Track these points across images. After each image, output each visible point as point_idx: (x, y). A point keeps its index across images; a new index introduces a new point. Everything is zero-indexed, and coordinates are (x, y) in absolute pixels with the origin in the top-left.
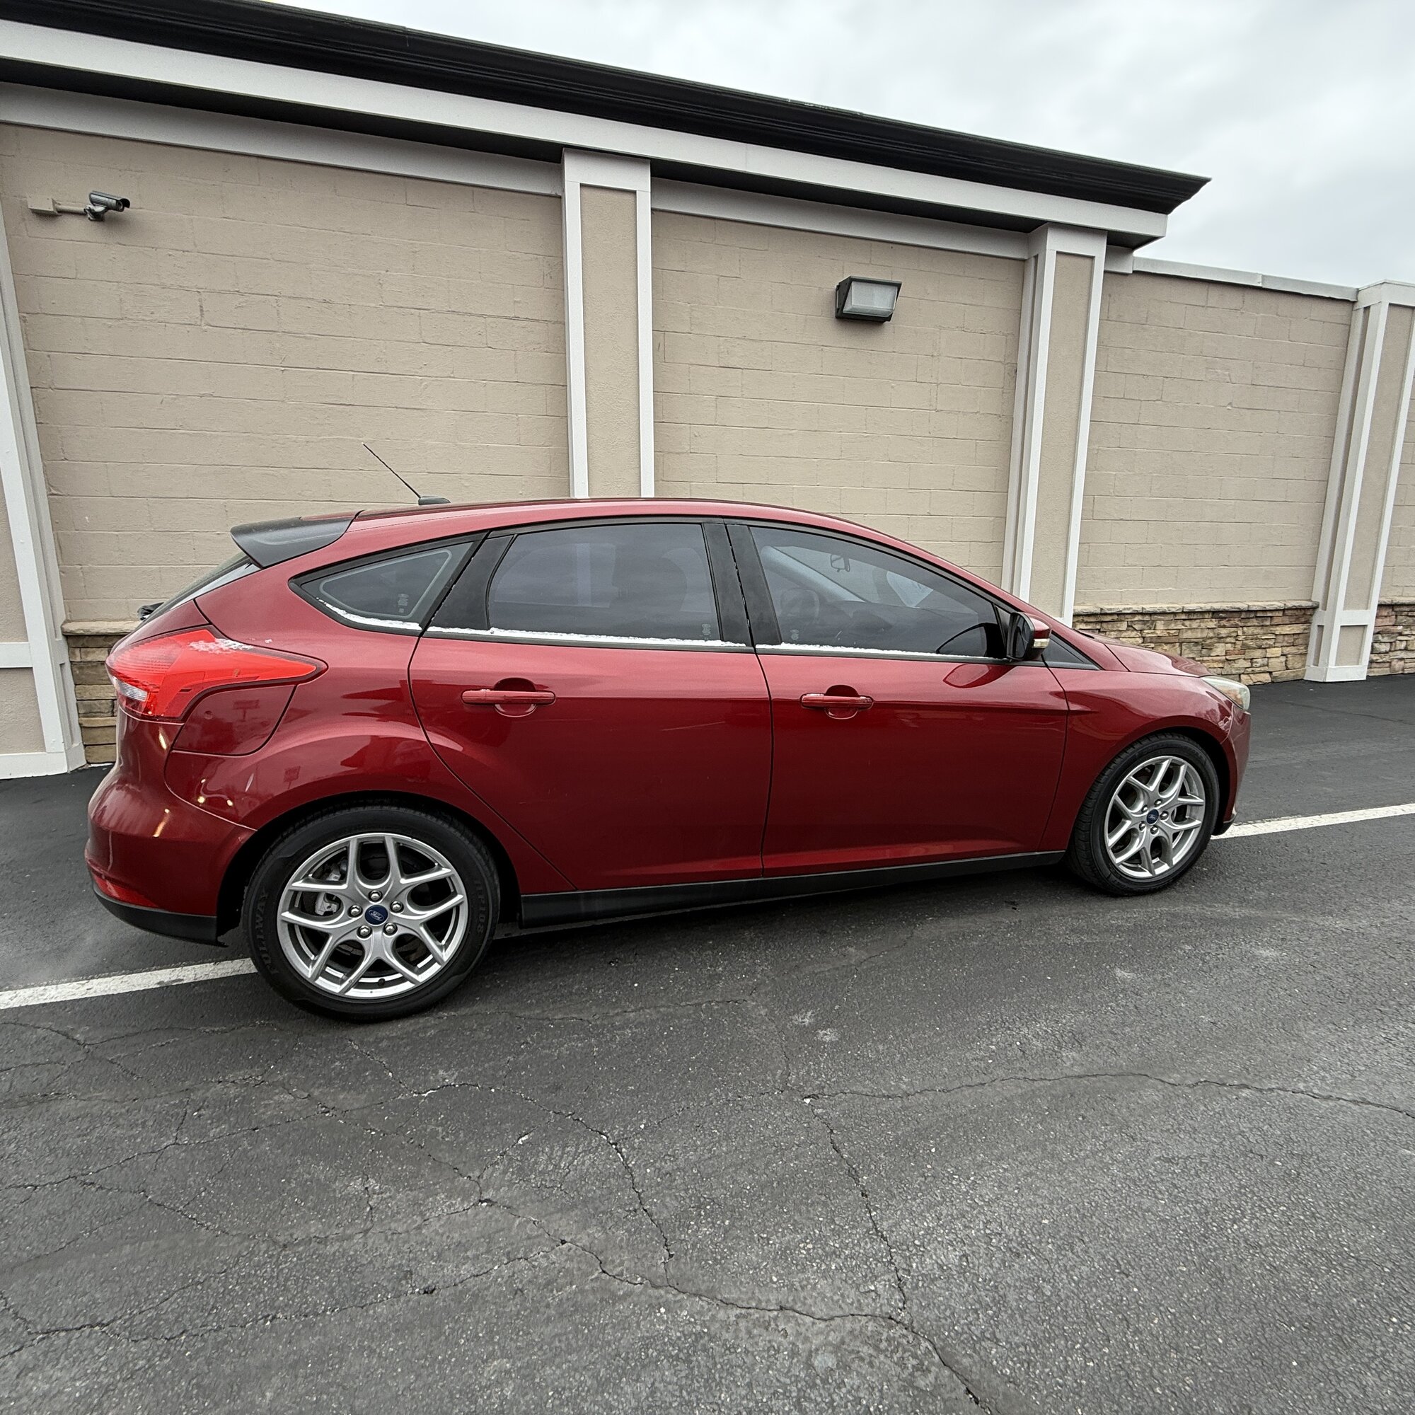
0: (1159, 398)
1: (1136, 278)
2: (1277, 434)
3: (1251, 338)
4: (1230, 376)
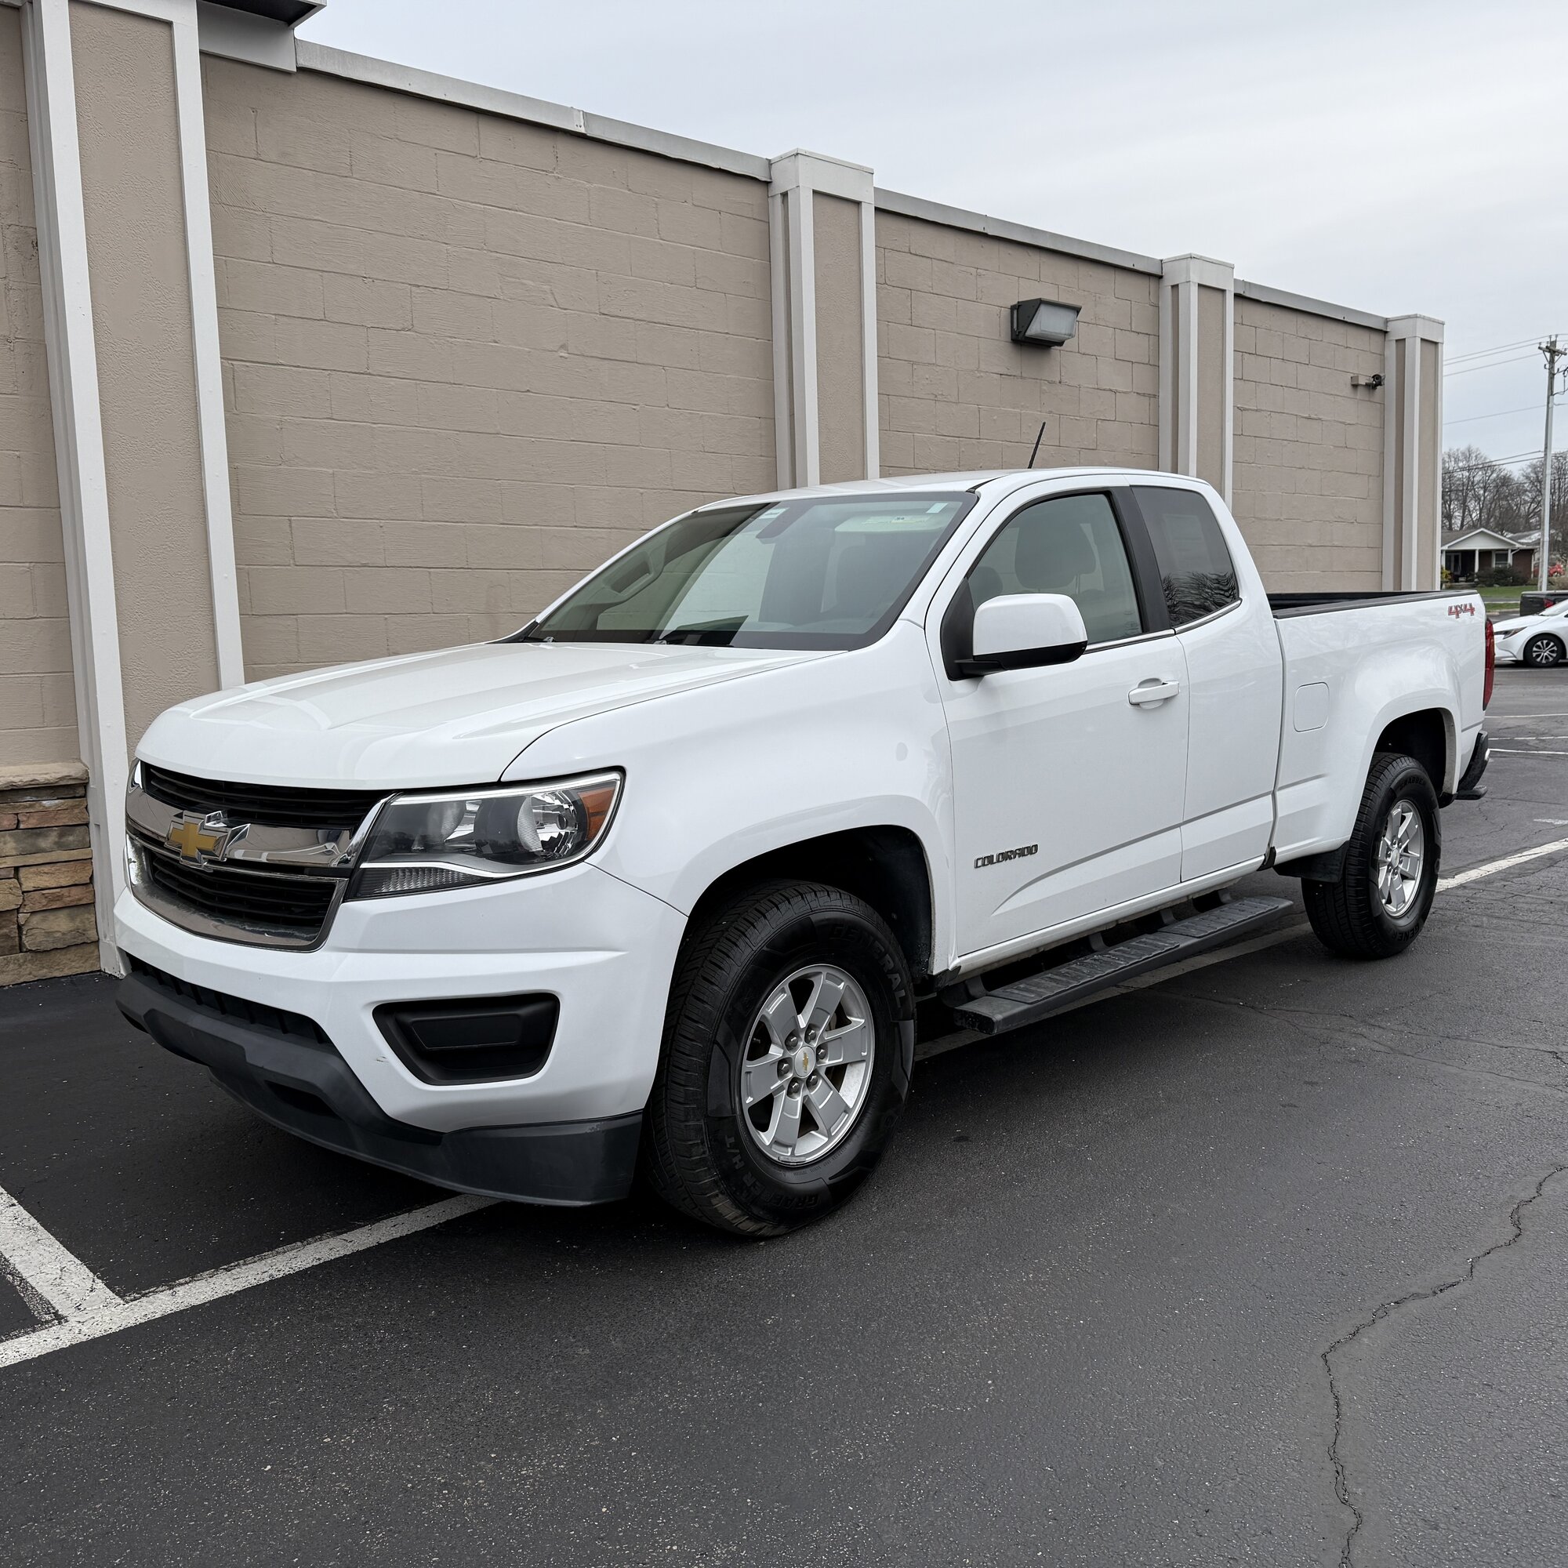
0: (407, 325)
1: (307, 83)
2: (667, 408)
3: (584, 226)
4: (552, 293)
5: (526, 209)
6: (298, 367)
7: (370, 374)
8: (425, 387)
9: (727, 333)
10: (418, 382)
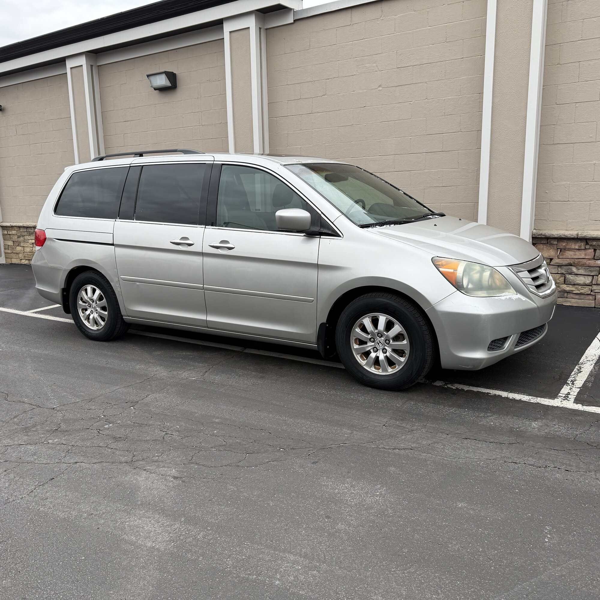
0: (324, 94)
2: (426, 100)
3: (392, 35)
4: (377, 66)
5: (369, 37)
6: (293, 115)
7: (312, 113)
8: (329, 113)
9: (462, 58)
10: (327, 112)
